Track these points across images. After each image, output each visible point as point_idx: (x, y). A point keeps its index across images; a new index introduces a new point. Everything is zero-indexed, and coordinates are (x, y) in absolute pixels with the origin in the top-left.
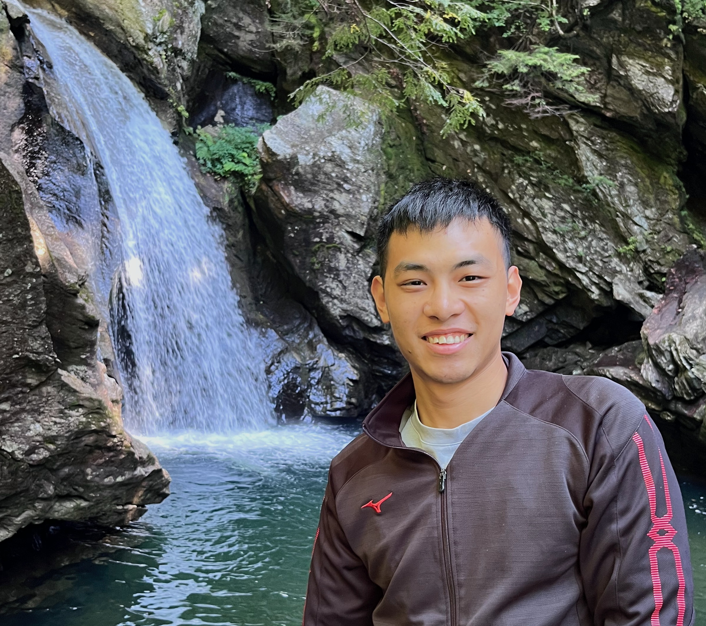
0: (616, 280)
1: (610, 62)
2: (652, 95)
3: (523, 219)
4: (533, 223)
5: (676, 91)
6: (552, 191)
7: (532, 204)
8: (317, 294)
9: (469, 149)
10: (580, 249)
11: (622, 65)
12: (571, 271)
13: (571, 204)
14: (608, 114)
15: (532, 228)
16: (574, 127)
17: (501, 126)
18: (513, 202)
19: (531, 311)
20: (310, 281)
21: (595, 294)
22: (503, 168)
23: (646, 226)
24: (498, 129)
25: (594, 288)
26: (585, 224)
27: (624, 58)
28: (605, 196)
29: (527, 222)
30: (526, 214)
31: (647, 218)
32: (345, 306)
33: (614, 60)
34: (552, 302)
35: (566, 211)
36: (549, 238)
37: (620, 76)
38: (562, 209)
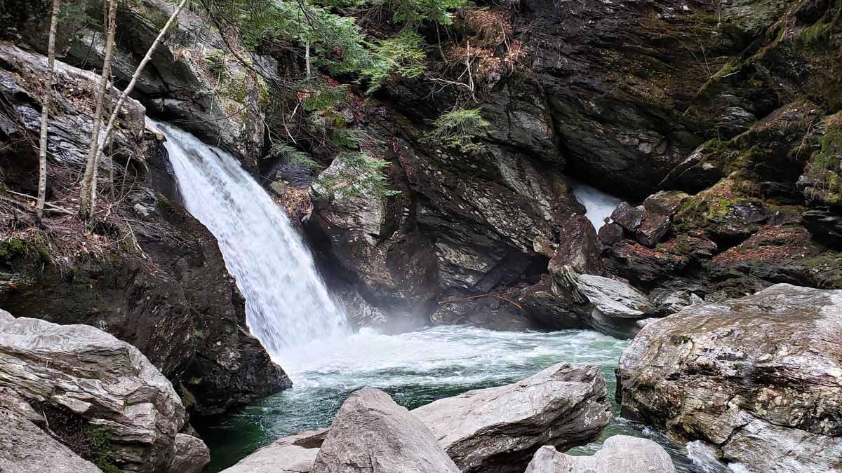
0: (535, 240)
1: (508, 115)
2: (535, 131)
3: (474, 211)
4: (481, 213)
5: (549, 127)
6: (488, 192)
7: (478, 202)
8: (356, 273)
9: (435, 174)
10: (511, 224)
11: (515, 116)
12: (508, 238)
13: (501, 199)
14: (513, 144)
15: (480, 216)
16: (495, 154)
17: (452, 158)
18: (466, 202)
19: (489, 266)
20: (350, 266)
21: (525, 250)
22: (458, 183)
23: (548, 205)
24: (451, 161)
25: (523, 247)
26: (512, 209)
27: (515, 112)
28: (521, 191)
29: (476, 212)
30: (475, 208)
31: (548, 200)
32: (374, 278)
33: (510, 114)
34: (501, 258)
35: (499, 203)
36: (491, 220)
37: (516, 122)
38: (497, 202)
